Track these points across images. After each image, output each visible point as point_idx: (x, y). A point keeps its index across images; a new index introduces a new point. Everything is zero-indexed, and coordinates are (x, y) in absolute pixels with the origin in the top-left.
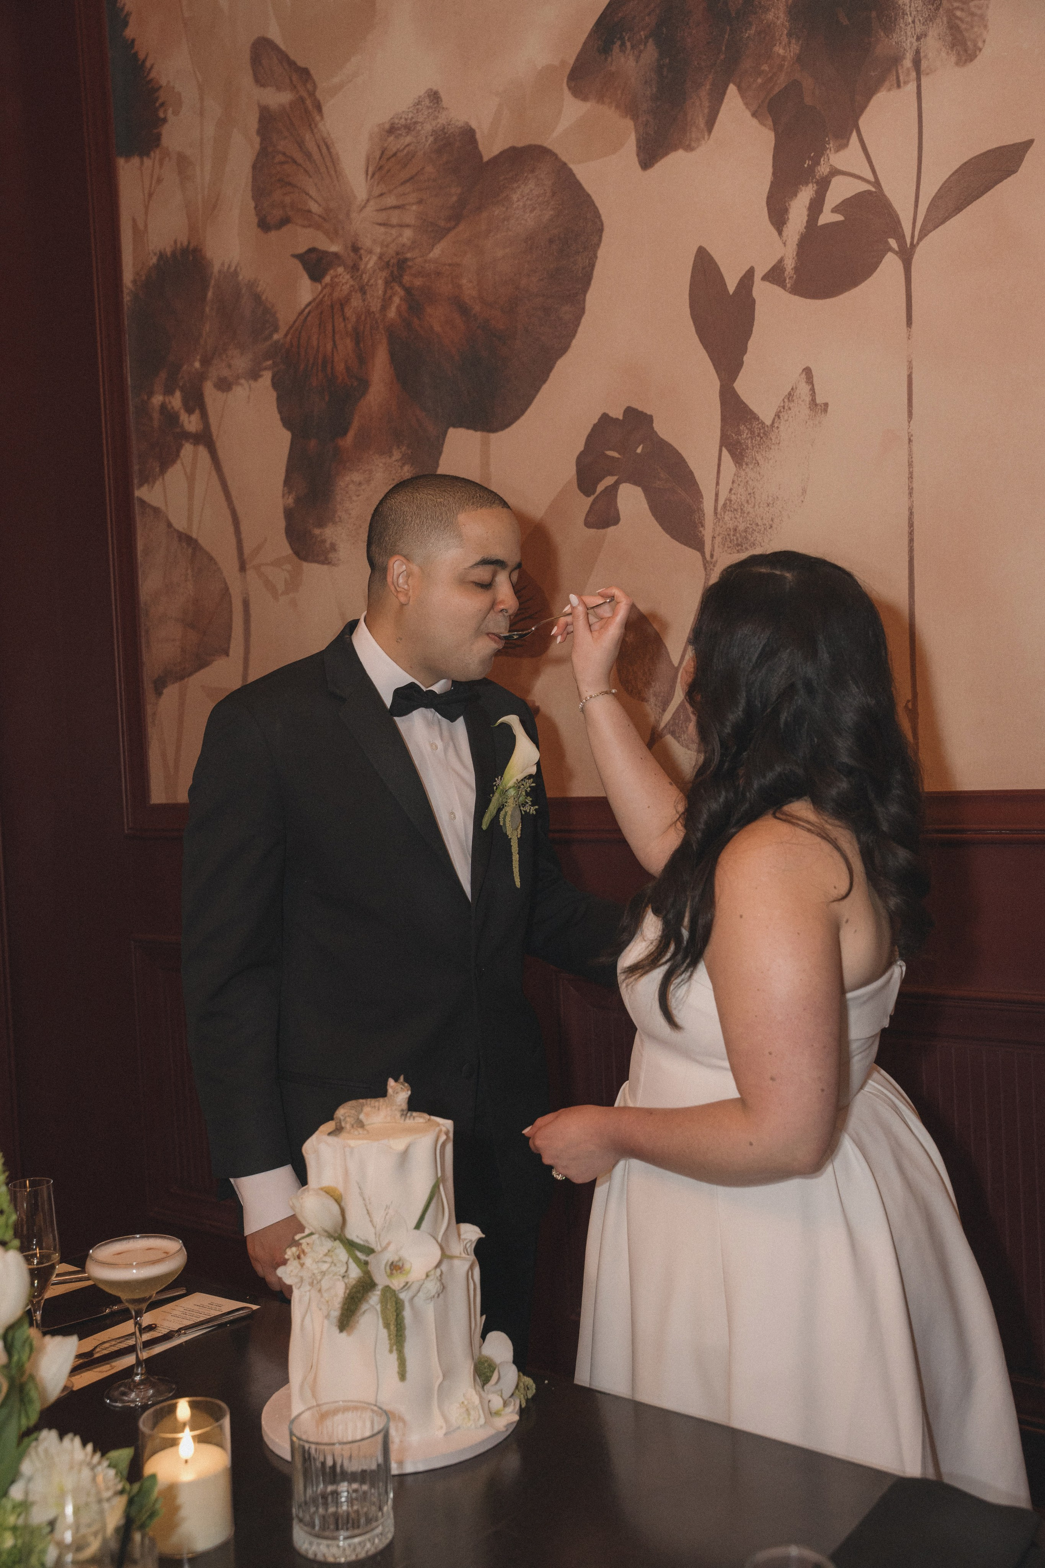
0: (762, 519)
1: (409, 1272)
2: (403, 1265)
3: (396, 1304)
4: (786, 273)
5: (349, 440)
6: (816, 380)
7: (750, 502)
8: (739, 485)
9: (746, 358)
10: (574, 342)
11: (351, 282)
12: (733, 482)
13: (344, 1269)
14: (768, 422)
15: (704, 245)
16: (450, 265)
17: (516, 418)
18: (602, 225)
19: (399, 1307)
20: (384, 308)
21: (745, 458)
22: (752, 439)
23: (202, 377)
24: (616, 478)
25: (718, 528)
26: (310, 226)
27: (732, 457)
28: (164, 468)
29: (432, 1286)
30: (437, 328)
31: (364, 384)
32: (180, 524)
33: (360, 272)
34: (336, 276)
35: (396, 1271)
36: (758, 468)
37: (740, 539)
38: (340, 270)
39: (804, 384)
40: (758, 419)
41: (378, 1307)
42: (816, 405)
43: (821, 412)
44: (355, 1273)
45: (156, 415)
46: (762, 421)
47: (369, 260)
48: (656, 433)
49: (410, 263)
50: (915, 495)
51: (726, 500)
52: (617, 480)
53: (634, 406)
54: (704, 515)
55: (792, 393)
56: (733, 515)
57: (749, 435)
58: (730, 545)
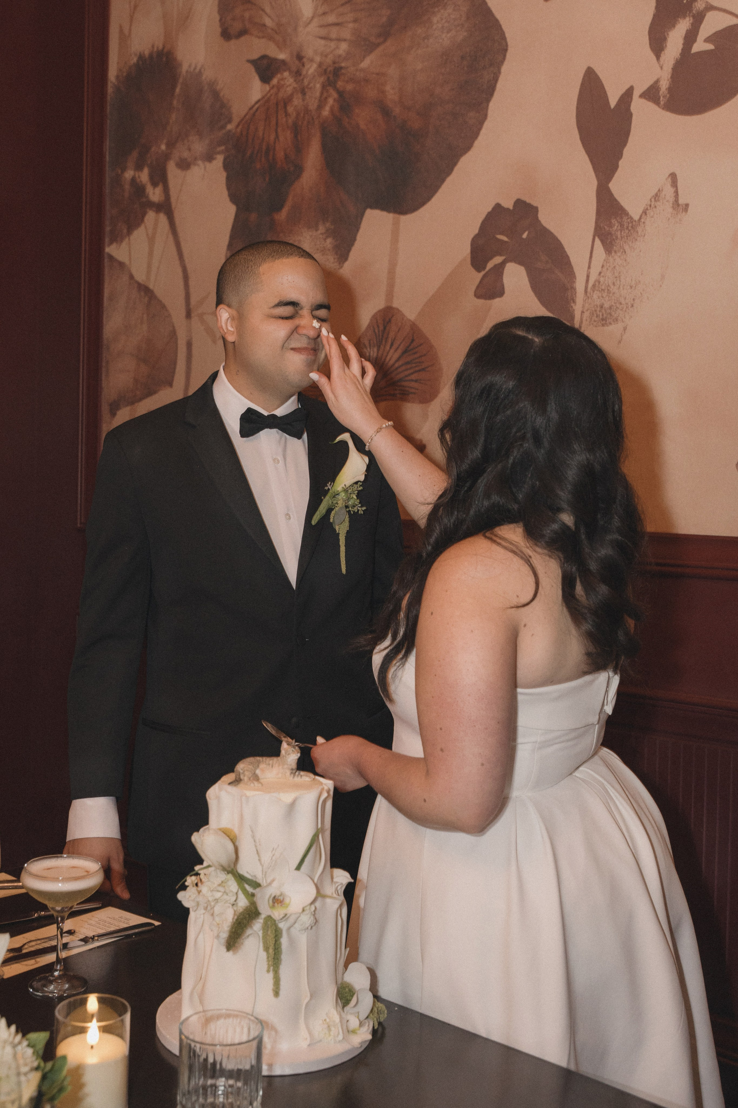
0: (625, 299)
1: (287, 906)
2: (283, 900)
3: (276, 932)
4: (661, 93)
5: (283, 215)
6: (679, 184)
7: (616, 284)
8: (607, 269)
9: (621, 163)
10: (476, 143)
11: (296, 86)
12: (603, 266)
13: (234, 898)
14: (636, 218)
15: (592, 66)
16: (377, 74)
17: (423, 204)
18: (507, 45)
19: (278, 934)
20: (320, 107)
21: (614, 247)
22: (621, 232)
23: (167, 157)
24: (503, 258)
25: (587, 305)
26: (263, 37)
27: (603, 245)
28: (130, 230)
29: (306, 919)
30: (362, 126)
31: (299, 170)
32: (140, 277)
33: (302, 77)
34: (282, 79)
35: (278, 904)
36: (625, 256)
37: (605, 316)
38: (286, 74)
39: (669, 187)
40: (627, 214)
41: (261, 933)
42: (678, 205)
43: (682, 211)
44: (243, 902)
45: (127, 187)
46: (631, 216)
47: (311, 67)
48: (540, 221)
49: (343, 71)
51: (595, 282)
52: (505, 260)
53: (523, 198)
54: (576, 293)
55: (658, 194)
56: (600, 295)
57: (619, 227)
58: (596, 319)
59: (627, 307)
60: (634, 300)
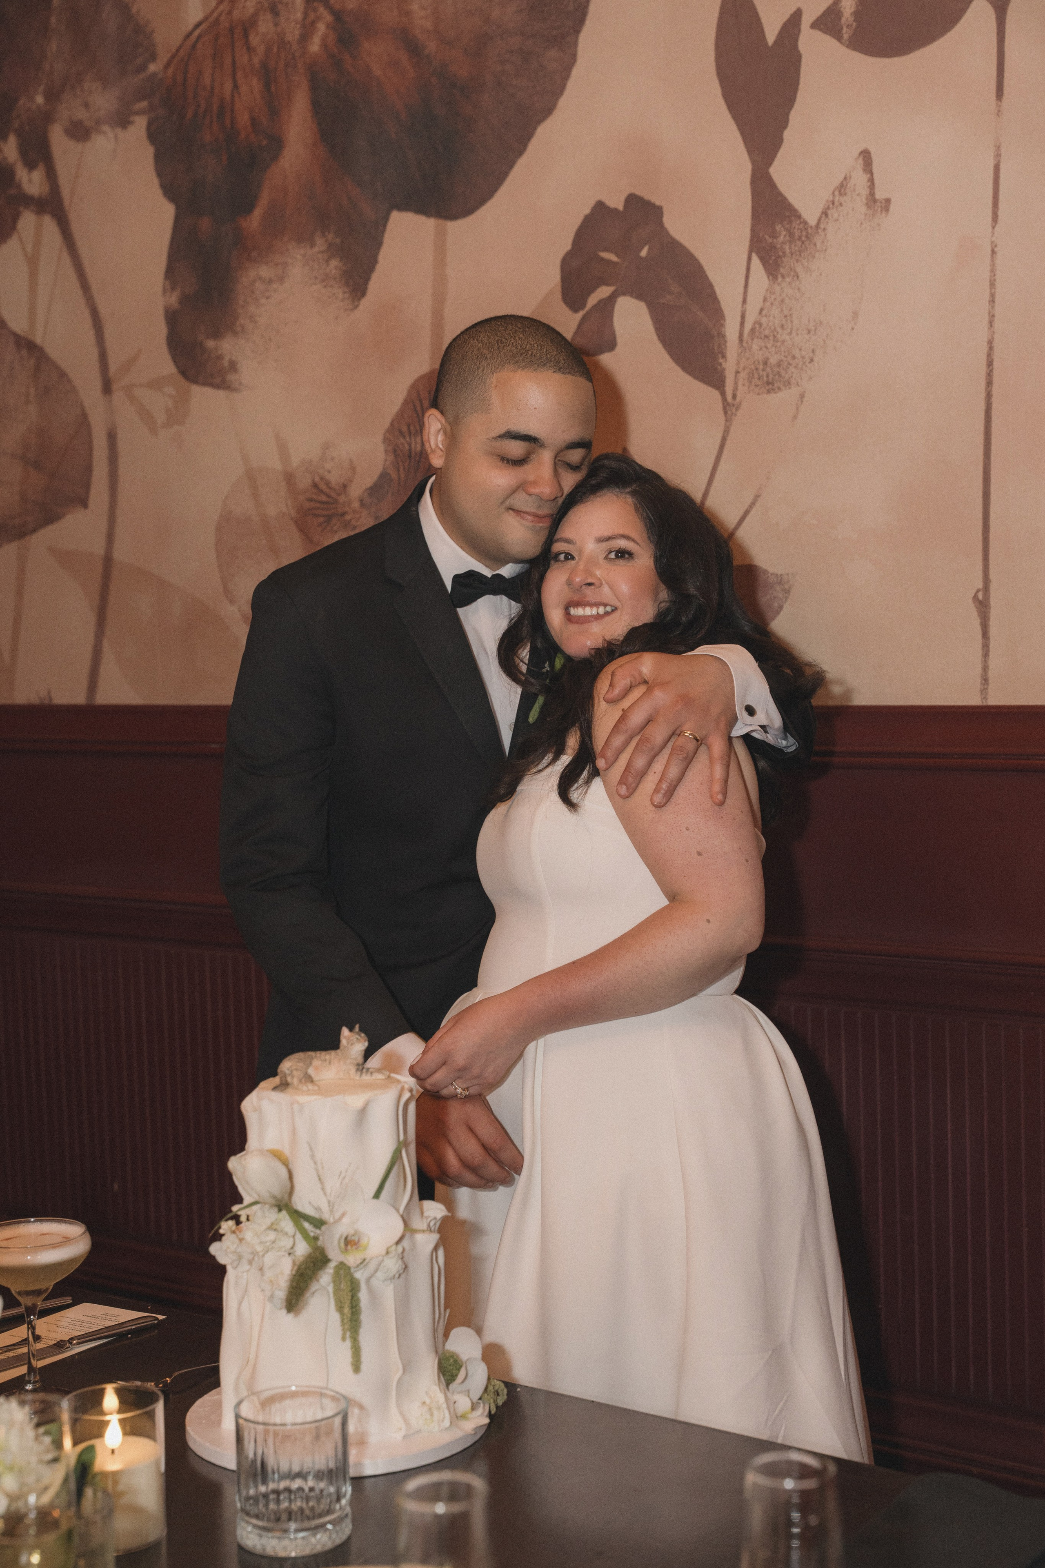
0: (800, 350)
2: (356, 1241)
4: (843, 20)
5: (254, 221)
6: (875, 170)
7: (786, 327)
8: (772, 304)
9: (786, 134)
10: (562, 102)
12: (765, 300)
13: (291, 1244)
14: (812, 222)
17: (483, 201)
20: (304, 38)
21: (781, 269)
22: (791, 244)
23: (48, 117)
24: (612, 289)
25: (743, 361)
27: (765, 266)
30: (378, 72)
31: (277, 144)
32: (18, 324)
36: (797, 283)
37: (771, 377)
39: (861, 172)
40: (799, 217)
42: (875, 201)
43: (881, 211)
44: (301, 1248)
46: (804, 220)
48: (666, 230)
50: (997, 324)
51: (755, 323)
52: (615, 291)
53: (638, 192)
54: (726, 342)
55: (845, 185)
56: (763, 344)
57: (787, 238)
58: (758, 382)
59: (804, 363)
60: (813, 351)
